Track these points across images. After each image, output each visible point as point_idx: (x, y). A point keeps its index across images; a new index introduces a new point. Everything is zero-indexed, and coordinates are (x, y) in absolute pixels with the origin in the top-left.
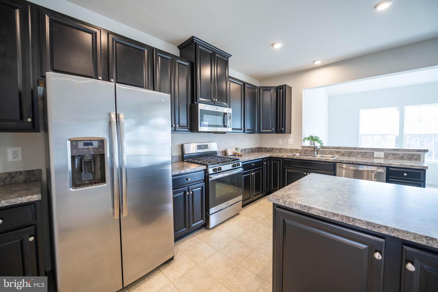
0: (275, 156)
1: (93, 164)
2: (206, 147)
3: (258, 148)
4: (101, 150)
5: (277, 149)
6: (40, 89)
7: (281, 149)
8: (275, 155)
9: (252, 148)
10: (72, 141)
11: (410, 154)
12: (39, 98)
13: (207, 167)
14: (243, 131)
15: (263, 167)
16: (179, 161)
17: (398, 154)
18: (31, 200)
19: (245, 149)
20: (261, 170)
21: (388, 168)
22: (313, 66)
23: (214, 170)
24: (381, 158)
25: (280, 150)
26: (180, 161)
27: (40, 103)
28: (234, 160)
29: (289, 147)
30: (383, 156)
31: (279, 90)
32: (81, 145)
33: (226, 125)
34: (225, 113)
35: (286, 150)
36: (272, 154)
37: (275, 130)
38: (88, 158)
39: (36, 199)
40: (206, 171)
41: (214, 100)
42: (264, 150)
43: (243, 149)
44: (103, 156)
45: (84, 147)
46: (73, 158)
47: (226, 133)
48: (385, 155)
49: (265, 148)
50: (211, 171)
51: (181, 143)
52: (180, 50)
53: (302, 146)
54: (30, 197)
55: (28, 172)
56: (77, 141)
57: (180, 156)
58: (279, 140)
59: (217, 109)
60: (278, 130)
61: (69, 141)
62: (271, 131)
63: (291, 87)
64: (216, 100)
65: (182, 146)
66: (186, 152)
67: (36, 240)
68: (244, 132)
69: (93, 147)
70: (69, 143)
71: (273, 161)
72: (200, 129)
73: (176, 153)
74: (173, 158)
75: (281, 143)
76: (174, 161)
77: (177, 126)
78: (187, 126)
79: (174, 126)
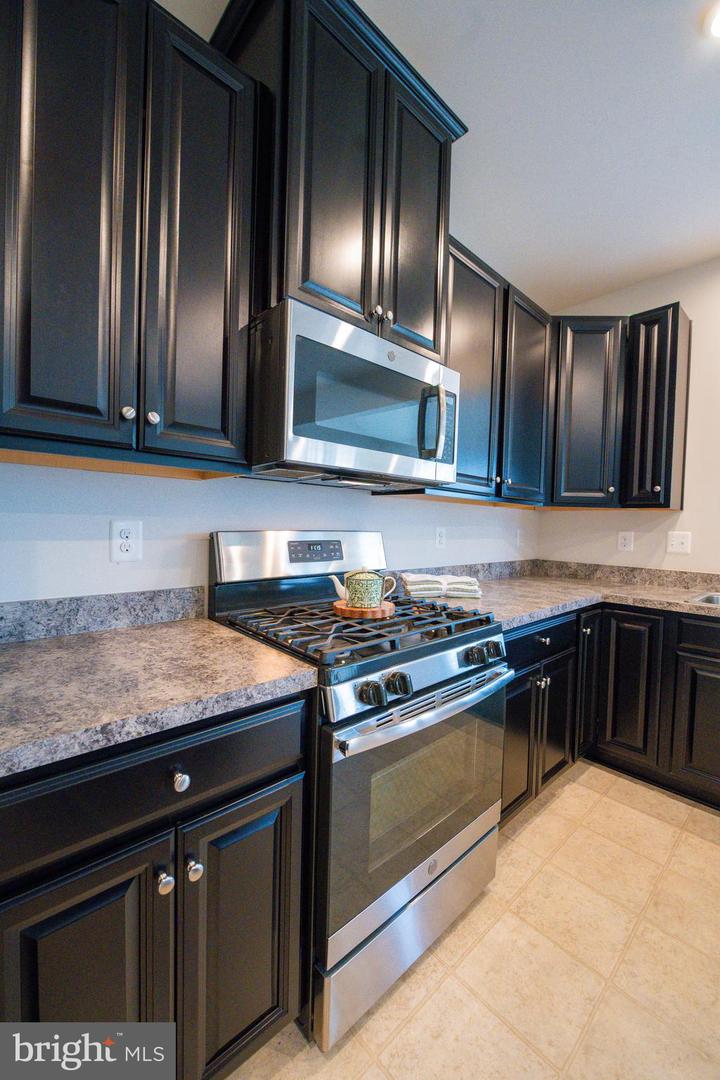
0: (630, 603)
2: (332, 550)
3: (535, 562)
5: (613, 570)
7: (633, 570)
8: (626, 599)
9: (511, 563)
13: (324, 680)
14: (491, 490)
15: (577, 649)
16: (192, 615)
19: (490, 565)
20: (571, 661)
23: (362, 695)
25: (629, 574)
26: (199, 616)
28: (472, 625)
29: (669, 566)
31: (643, 328)
33: (429, 446)
34: (431, 387)
35: (655, 577)
36: (607, 591)
37: (618, 493)
40: (313, 701)
41: (379, 310)
42: (556, 572)
43: (483, 565)
47: (428, 491)
49: (562, 565)
50: (344, 699)
51: (206, 529)
57: (199, 589)
58: (622, 534)
59: (391, 357)
60: (635, 492)
62: (601, 495)
64: (390, 314)
65: (212, 542)
66: (231, 574)
68: (498, 492)
71: (618, 621)
72: (300, 449)
73: (186, 576)
74: (159, 602)
75: (632, 548)
76: (163, 615)
77: (154, 418)
78: (224, 430)
79: (130, 413)
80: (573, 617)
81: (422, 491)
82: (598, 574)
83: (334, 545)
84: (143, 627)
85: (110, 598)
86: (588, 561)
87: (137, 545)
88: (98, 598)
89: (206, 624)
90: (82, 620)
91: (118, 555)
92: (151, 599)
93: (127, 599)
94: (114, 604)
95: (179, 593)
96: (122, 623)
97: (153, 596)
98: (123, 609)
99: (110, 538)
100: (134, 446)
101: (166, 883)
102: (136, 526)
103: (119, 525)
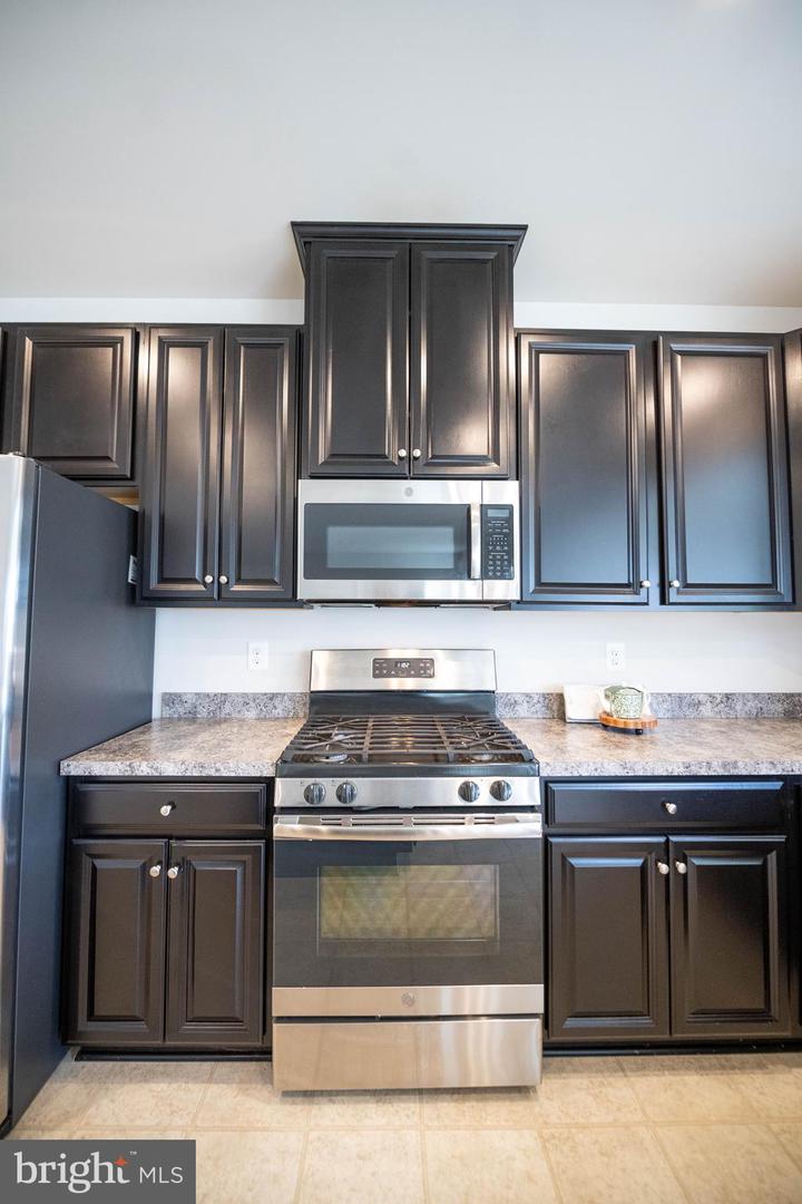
2: (423, 668)
16: (301, 715)
26: (304, 716)
59: (408, 493)
68: (666, 599)
72: (307, 588)
74: (277, 702)
76: (279, 712)
77: (226, 580)
78: (279, 579)
79: (211, 580)
83: (425, 663)
84: (265, 719)
85: (245, 695)
87: (264, 659)
88: (237, 695)
90: (227, 708)
91: (251, 666)
92: (271, 699)
93: (255, 697)
94: (247, 700)
96: (251, 714)
97: (273, 697)
98: (252, 704)
99: (248, 654)
100: (216, 596)
101: (155, 870)
102: (264, 646)
103: (253, 645)
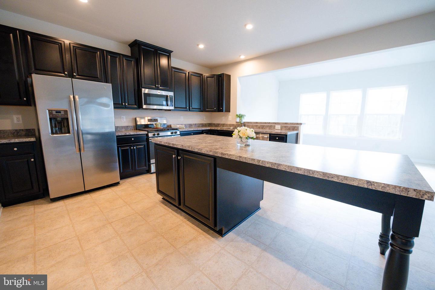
1: (62, 123)
2: (156, 120)
3: (209, 124)
4: (66, 116)
5: (222, 124)
6: (29, 80)
7: (224, 124)
10: (49, 111)
11: (293, 126)
12: (29, 85)
13: (148, 133)
16: (133, 129)
17: (287, 127)
18: (31, 141)
19: (195, 124)
21: (270, 134)
22: (239, 60)
23: (153, 135)
24: (279, 130)
27: (30, 88)
28: (173, 130)
29: (229, 123)
30: (280, 128)
31: (219, 77)
32: (54, 113)
33: (168, 104)
34: (167, 96)
35: (227, 125)
37: (217, 109)
38: (59, 119)
39: (33, 141)
40: (147, 135)
41: (157, 86)
42: (213, 126)
44: (67, 119)
45: (56, 114)
46: (51, 119)
48: (281, 127)
49: (214, 124)
50: (150, 135)
51: (135, 117)
52: (130, 47)
53: (236, 122)
54: (30, 139)
55: (27, 130)
56: (52, 110)
57: (134, 126)
59: (159, 92)
60: (219, 109)
61: (48, 110)
62: (214, 110)
63: (230, 75)
64: (159, 86)
65: (136, 119)
66: (139, 123)
67: (35, 160)
68: (189, 110)
69: (61, 114)
70: (47, 111)
72: (144, 107)
73: (131, 124)
74: (128, 127)
75: (224, 120)
76: (129, 129)
77: (126, 104)
78: (135, 105)
79: (124, 104)
80: (201, 131)
81: (171, 111)
82: (219, 125)
86: (218, 123)
87: (125, 120)
89: (136, 131)
91: (122, 121)
94: (122, 127)
95: (131, 126)
100: (124, 107)
102: (124, 117)
103: (122, 117)
